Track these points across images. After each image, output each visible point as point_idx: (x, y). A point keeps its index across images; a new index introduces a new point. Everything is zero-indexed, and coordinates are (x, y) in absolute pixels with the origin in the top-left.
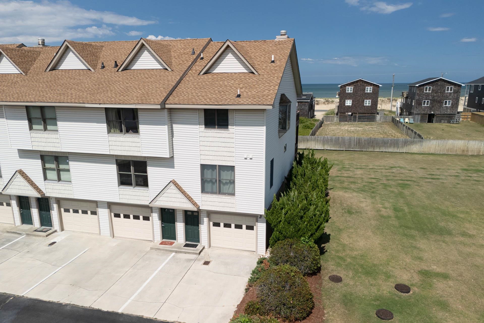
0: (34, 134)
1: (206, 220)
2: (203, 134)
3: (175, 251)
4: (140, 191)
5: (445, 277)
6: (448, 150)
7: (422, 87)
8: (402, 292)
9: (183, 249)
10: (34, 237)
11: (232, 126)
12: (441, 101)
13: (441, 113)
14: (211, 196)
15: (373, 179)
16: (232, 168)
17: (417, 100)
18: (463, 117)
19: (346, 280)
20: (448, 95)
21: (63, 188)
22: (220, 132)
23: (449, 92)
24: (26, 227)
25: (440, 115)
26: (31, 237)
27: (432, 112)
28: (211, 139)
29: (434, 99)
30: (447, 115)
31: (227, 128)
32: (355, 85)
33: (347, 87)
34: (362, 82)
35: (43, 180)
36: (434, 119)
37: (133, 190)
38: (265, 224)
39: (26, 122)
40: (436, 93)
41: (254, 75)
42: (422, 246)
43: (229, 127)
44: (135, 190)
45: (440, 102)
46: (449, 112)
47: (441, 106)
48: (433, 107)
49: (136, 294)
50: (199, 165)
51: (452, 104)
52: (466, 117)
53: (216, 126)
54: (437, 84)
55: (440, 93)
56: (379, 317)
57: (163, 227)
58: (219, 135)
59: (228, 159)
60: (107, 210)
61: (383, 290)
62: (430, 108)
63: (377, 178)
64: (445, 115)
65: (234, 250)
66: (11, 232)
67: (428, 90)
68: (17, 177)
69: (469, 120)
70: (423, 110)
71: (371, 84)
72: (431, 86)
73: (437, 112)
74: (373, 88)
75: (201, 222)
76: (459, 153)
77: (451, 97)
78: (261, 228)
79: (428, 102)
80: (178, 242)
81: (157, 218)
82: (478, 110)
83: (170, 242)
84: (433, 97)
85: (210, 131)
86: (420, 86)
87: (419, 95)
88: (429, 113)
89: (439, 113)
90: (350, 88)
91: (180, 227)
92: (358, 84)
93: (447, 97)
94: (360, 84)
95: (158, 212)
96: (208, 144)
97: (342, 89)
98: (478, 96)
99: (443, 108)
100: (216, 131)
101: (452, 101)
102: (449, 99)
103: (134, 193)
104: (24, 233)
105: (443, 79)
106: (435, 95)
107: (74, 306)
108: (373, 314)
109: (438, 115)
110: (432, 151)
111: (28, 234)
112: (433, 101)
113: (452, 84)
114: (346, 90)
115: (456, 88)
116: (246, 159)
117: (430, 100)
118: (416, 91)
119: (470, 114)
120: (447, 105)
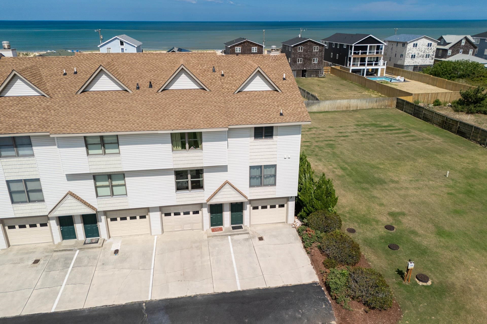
0: (92, 159)
1: (248, 206)
2: (253, 144)
3: (229, 234)
4: (196, 193)
5: (403, 214)
6: (337, 108)
7: (296, 47)
8: (391, 230)
9: (233, 232)
10: (90, 250)
11: (276, 136)
12: (310, 58)
13: (311, 68)
14: (257, 189)
15: (307, 143)
16: (275, 166)
17: (293, 59)
18: (325, 70)
19: (358, 230)
20: (315, 53)
21: (118, 201)
22: (266, 141)
23: (316, 51)
24: (70, 242)
25: (310, 71)
26: (86, 250)
27: (305, 68)
28: (258, 147)
29: (305, 57)
30: (315, 70)
31: (272, 138)
32: (242, 46)
33: (236, 47)
34: (249, 43)
35: (96, 197)
36: (307, 74)
37: (190, 193)
38: (294, 202)
39: (84, 149)
40: (306, 52)
41: (279, 93)
42: (378, 195)
43: (274, 137)
44: (191, 193)
45: (310, 60)
46: (317, 68)
47: (311, 63)
48: (305, 64)
49: (237, 275)
50: (249, 167)
51: (318, 61)
52: (327, 70)
53: (264, 137)
54: (307, 44)
55: (310, 52)
56: (392, 249)
57: (211, 218)
58: (265, 143)
59: (272, 160)
60: (159, 212)
61: (381, 232)
62: (303, 65)
63: (308, 140)
64: (314, 70)
65: (270, 224)
66: (60, 250)
67: (300, 50)
68: (68, 199)
69: (329, 72)
70: (298, 67)
71: (256, 45)
72: (302, 46)
73: (308, 68)
74: (258, 48)
75: (245, 208)
76: (344, 109)
77: (317, 55)
78: (292, 205)
79: (301, 60)
80: (225, 227)
81: (207, 211)
82: (334, 64)
83: (218, 228)
84: (305, 56)
85: (258, 141)
86: (294, 46)
87: (294, 54)
88: (302, 69)
89: (310, 69)
90: (238, 48)
91: (227, 216)
92: (245, 45)
93: (315, 55)
94: (247, 45)
95: (208, 207)
96: (257, 151)
97: (232, 50)
98: (332, 52)
99: (312, 64)
100: (263, 141)
101: (318, 58)
102: (316, 58)
103: (190, 196)
104: (76, 248)
105: (311, 40)
106: (306, 54)
107: (203, 296)
108: (387, 247)
109: (309, 71)
110: (326, 110)
111: (81, 248)
112: (305, 58)
113: (318, 45)
114: (235, 51)
115: (321, 48)
116: (285, 158)
117: (303, 58)
118: (291, 50)
119: (330, 68)
120: (315, 62)
